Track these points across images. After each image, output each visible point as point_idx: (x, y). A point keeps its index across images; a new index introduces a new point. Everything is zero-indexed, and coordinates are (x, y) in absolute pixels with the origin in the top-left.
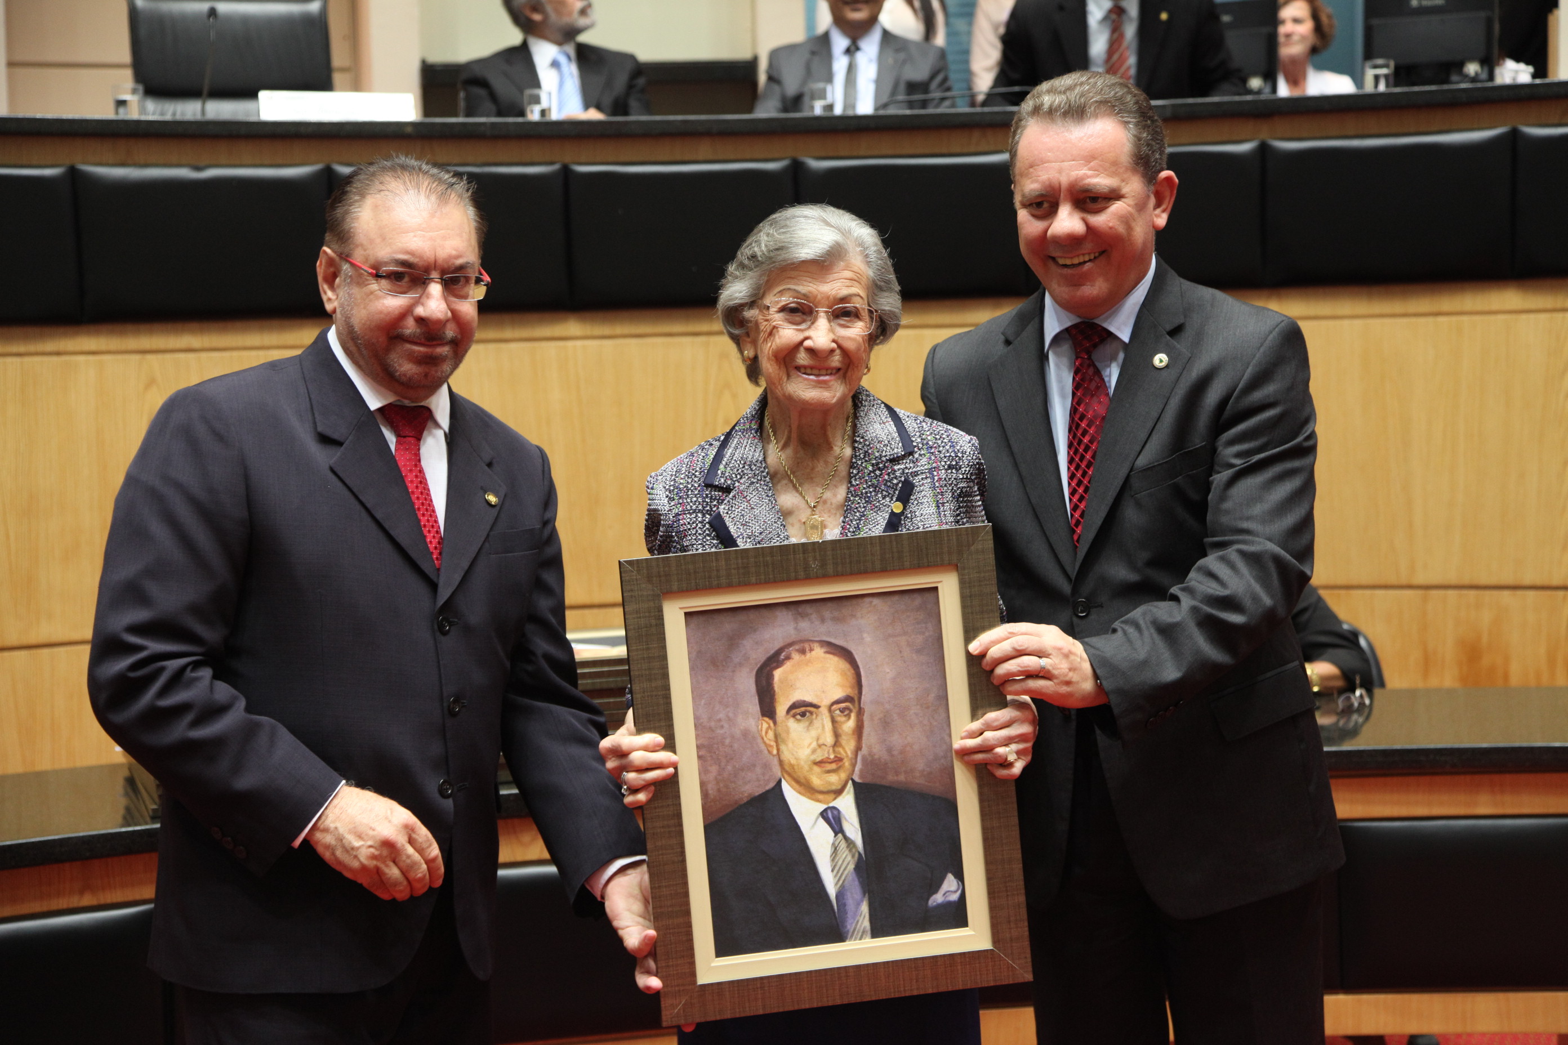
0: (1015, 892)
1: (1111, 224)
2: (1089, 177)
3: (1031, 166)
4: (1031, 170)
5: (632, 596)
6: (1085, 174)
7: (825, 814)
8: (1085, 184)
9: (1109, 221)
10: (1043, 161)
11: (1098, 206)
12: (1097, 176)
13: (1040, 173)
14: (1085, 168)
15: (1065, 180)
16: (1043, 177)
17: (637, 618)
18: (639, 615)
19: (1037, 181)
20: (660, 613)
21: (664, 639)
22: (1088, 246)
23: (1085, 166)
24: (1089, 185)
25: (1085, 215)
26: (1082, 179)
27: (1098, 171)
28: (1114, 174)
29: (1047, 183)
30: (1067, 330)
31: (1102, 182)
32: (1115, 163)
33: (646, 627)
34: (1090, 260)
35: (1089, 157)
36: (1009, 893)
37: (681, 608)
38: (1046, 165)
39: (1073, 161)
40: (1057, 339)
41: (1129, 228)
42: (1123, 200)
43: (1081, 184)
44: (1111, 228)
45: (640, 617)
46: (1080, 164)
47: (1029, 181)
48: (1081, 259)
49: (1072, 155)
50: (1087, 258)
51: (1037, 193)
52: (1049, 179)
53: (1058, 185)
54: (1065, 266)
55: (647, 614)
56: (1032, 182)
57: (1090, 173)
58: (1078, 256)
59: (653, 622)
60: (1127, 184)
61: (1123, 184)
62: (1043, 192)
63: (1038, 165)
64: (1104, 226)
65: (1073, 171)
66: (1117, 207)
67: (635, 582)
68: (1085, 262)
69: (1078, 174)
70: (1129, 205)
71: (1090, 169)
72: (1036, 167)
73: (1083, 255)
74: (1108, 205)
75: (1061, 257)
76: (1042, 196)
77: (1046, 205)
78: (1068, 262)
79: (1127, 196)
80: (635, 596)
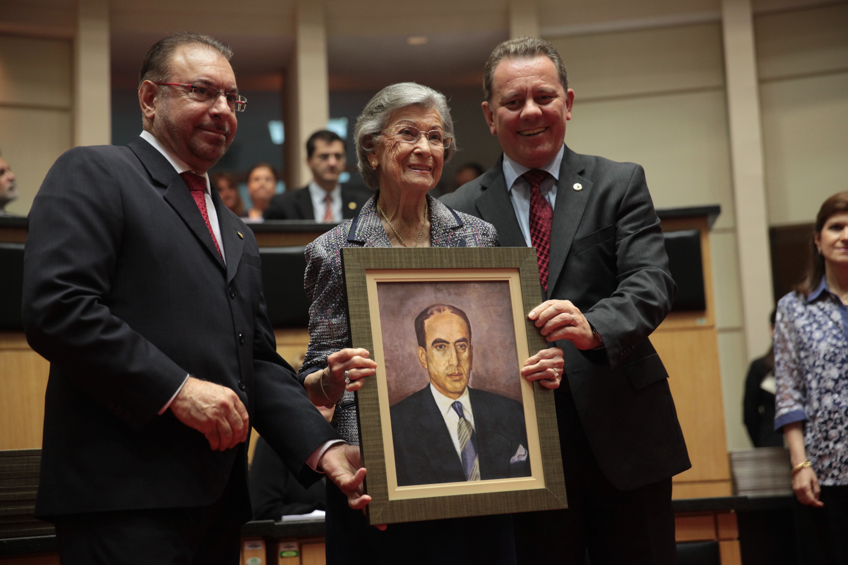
0: (557, 456)
1: (555, 110)
2: (542, 84)
3: (508, 81)
4: (508, 83)
5: (349, 269)
6: (540, 82)
7: (454, 405)
8: (541, 87)
9: (553, 108)
10: (515, 77)
11: (546, 101)
12: (546, 84)
13: (514, 83)
14: (540, 79)
15: (529, 86)
16: (517, 85)
17: (352, 281)
18: (353, 280)
19: (513, 88)
20: (365, 280)
21: (367, 295)
22: (542, 123)
23: (540, 78)
24: (542, 88)
25: (540, 106)
26: (539, 84)
27: (547, 81)
28: (553, 83)
29: (519, 88)
30: (522, 176)
31: (548, 86)
32: (553, 78)
33: (357, 287)
34: (542, 132)
35: (541, 74)
36: (553, 456)
37: (375, 279)
38: (517, 79)
39: (533, 75)
40: (517, 183)
41: (562, 113)
42: (558, 98)
43: (539, 87)
44: (555, 111)
45: (354, 281)
46: (537, 77)
47: (507, 89)
48: (538, 130)
49: (532, 73)
50: (541, 130)
51: (514, 94)
52: (520, 86)
53: (525, 89)
54: (529, 135)
55: (358, 280)
56: (509, 89)
57: (542, 82)
58: (536, 128)
59: (361, 285)
60: (559, 89)
61: (557, 89)
62: (517, 93)
63: (513, 80)
64: (551, 110)
65: (533, 81)
66: (556, 101)
67: (351, 261)
68: (540, 132)
69: (536, 82)
70: (561, 101)
71: (542, 80)
72: (511, 81)
73: (539, 128)
74: (551, 100)
75: (526, 130)
76: (516, 95)
77: (517, 102)
78: (531, 132)
79: (560, 95)
80: (351, 269)
